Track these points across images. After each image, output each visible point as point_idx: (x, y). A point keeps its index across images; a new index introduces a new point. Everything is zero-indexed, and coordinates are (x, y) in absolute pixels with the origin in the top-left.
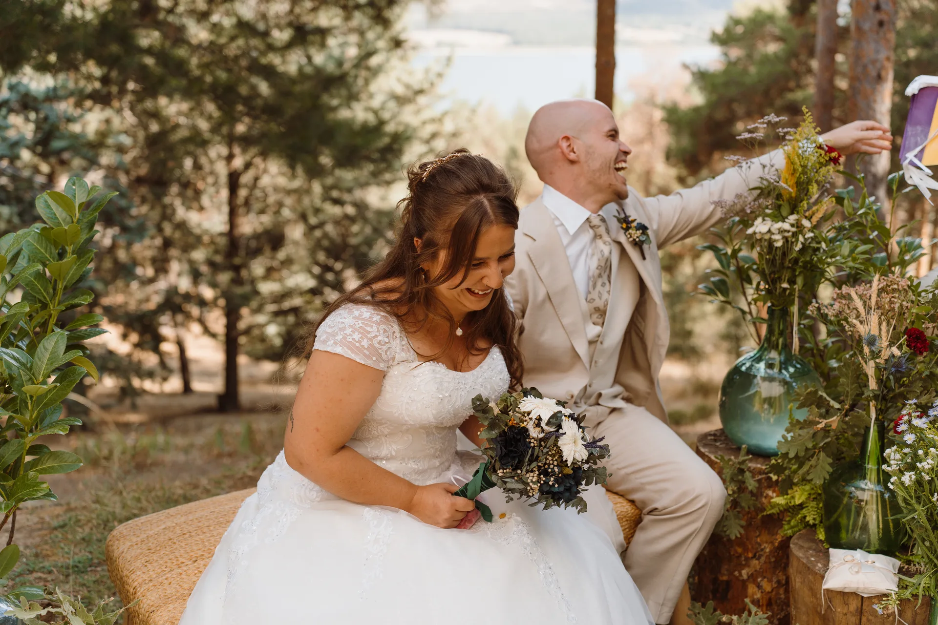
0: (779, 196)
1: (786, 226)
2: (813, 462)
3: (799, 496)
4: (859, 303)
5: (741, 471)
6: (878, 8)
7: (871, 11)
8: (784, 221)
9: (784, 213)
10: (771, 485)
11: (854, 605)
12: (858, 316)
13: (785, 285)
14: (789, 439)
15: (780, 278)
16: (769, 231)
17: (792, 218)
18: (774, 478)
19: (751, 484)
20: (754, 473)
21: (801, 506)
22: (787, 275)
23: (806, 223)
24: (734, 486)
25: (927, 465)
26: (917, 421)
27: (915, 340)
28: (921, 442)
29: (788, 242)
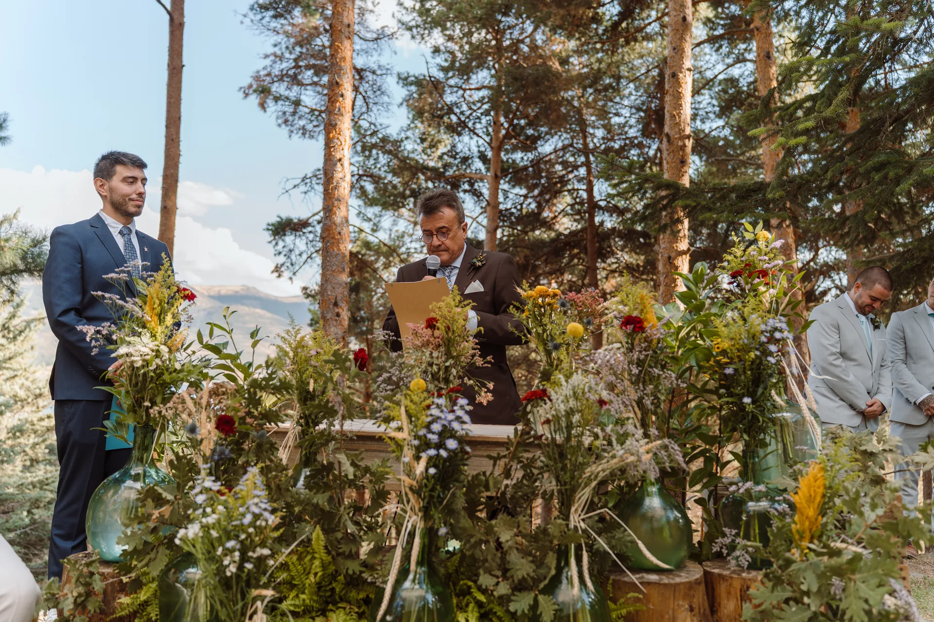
2: (152, 555)
3: (143, 596)
4: (190, 403)
6: (336, 304)
7: (331, 306)
8: (144, 346)
9: (145, 340)
12: (190, 414)
13: (147, 404)
14: (129, 534)
15: (143, 398)
16: (131, 355)
17: (152, 344)
18: (125, 579)
19: (98, 585)
20: (104, 576)
21: (145, 604)
23: (164, 349)
24: (81, 589)
25: (211, 520)
26: (209, 483)
27: (224, 424)
28: (212, 502)
29: (147, 363)
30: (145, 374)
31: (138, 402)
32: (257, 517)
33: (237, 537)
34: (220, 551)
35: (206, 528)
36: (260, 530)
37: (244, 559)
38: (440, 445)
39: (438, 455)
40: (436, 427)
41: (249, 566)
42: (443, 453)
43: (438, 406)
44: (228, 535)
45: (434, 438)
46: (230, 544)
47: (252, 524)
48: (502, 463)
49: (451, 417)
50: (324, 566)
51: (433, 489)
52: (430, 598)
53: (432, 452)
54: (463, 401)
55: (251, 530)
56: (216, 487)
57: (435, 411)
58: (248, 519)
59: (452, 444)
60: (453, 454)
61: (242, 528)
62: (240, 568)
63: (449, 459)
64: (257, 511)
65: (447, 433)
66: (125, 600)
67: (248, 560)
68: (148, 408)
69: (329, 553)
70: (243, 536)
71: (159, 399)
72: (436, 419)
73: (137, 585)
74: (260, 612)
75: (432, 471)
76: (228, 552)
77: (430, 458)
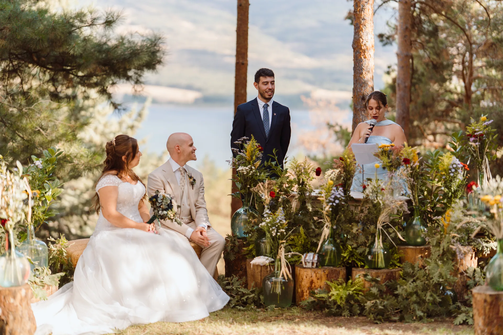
0: (246, 160)
1: (247, 168)
3: (251, 247)
4: (262, 187)
5: (235, 240)
8: (247, 166)
9: (247, 164)
10: (245, 246)
11: (260, 269)
12: (262, 191)
13: (248, 186)
14: (246, 227)
16: (243, 170)
17: (249, 166)
18: (245, 243)
19: (237, 243)
21: (251, 250)
22: (248, 183)
23: (253, 168)
24: (232, 245)
25: (268, 220)
26: (267, 211)
27: (272, 194)
28: (269, 217)
29: (248, 173)
30: (247, 177)
31: (246, 185)
32: (280, 221)
33: (275, 226)
34: (271, 229)
35: (267, 223)
36: (281, 225)
37: (277, 232)
38: (334, 202)
39: (333, 205)
40: (333, 196)
41: (279, 234)
42: (334, 204)
43: (334, 190)
44: (273, 225)
45: (332, 200)
46: (274, 228)
47: (279, 222)
48: (359, 208)
49: (337, 193)
50: (305, 240)
51: (332, 215)
52: (334, 248)
53: (331, 204)
54: (341, 189)
55: (279, 224)
56: (270, 212)
57: (333, 192)
58: (278, 221)
59: (337, 201)
60: (337, 204)
61: (277, 224)
62: (276, 234)
63: (336, 206)
64: (280, 219)
65: (336, 198)
66: (245, 249)
67: (278, 232)
68: (249, 188)
69: (306, 235)
70: (277, 226)
71: (252, 185)
72: (333, 194)
73: (248, 245)
74: (283, 247)
75: (331, 209)
76: (273, 230)
77: (331, 206)
